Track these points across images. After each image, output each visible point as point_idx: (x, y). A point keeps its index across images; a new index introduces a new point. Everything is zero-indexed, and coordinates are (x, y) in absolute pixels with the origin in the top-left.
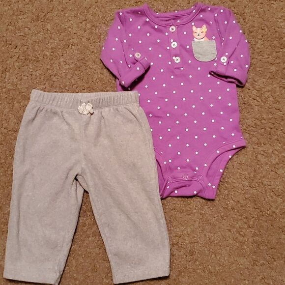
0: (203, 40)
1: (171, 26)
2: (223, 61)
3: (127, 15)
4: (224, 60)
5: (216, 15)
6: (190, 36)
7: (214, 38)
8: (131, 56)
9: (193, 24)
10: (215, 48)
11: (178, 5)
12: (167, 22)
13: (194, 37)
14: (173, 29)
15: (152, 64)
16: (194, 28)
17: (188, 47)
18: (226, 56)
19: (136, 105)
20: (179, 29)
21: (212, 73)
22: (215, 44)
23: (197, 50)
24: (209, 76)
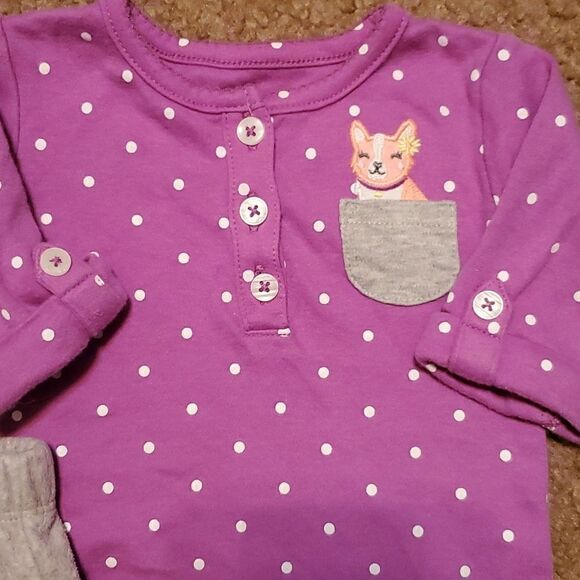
0: (396, 194)
1: (244, 114)
2: (483, 314)
3: (24, 45)
4: (489, 305)
5: (475, 75)
6: (337, 173)
7: (450, 186)
8: (17, 262)
9: (354, 111)
10: (454, 242)
11: (296, 18)
12: (228, 96)
13: (353, 178)
14: (252, 130)
15: (140, 295)
16: (358, 133)
17: (319, 226)
18: (500, 288)
19: (29, 523)
20: (283, 132)
21: (432, 369)
22: (452, 223)
23: (365, 246)
24: (414, 375)
